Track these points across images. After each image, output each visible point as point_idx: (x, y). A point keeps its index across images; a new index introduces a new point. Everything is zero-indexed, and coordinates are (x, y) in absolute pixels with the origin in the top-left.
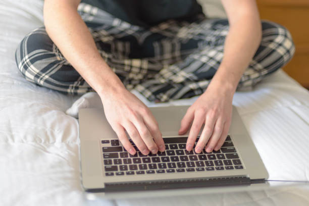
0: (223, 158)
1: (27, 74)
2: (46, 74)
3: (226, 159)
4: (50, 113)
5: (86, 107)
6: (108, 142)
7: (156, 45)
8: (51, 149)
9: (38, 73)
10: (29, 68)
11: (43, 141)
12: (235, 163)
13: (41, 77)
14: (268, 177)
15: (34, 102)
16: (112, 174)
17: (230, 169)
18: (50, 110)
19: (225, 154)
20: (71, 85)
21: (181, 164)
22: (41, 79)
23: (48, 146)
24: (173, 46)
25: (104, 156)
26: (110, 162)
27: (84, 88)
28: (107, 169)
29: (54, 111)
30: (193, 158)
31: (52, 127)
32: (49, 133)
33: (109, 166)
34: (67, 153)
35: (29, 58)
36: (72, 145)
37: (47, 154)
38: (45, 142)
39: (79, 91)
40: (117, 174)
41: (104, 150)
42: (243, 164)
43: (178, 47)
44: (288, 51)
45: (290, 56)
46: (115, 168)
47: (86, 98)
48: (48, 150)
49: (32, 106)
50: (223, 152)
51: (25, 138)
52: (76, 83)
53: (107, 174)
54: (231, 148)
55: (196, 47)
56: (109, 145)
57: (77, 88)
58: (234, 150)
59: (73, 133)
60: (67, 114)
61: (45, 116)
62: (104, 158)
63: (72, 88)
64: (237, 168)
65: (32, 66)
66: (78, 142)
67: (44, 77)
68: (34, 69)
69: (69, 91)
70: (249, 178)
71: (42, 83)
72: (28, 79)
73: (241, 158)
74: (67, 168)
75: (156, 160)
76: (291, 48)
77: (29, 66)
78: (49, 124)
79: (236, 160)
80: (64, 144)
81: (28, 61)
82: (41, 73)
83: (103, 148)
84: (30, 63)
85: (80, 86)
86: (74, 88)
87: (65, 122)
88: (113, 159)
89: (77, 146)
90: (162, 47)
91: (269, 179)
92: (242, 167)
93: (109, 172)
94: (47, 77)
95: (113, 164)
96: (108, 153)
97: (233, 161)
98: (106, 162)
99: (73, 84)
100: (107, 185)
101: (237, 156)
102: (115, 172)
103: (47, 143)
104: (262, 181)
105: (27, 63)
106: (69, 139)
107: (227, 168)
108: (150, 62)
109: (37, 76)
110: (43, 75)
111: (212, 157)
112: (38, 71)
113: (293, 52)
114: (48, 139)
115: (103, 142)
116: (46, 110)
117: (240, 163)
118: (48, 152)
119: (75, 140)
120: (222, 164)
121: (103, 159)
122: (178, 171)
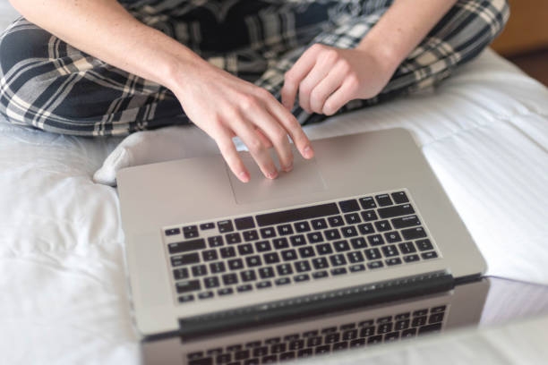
0: (398, 239)
1: (9, 112)
2: (45, 109)
3: (404, 241)
4: (61, 186)
5: (130, 165)
6: (177, 231)
7: (250, 21)
8: (70, 262)
9: (29, 110)
10: (11, 102)
11: (52, 245)
12: (421, 248)
13: (37, 115)
14: (486, 268)
15: (30, 165)
16: (191, 298)
17: (413, 260)
18: (61, 178)
19: (399, 231)
20: (98, 123)
21: (320, 261)
22: (38, 119)
23: (64, 255)
24: (281, 19)
25: (173, 261)
26: (185, 273)
27: (123, 125)
28: (180, 289)
29: (69, 179)
30: (342, 246)
31: (68, 215)
32: (63, 229)
33: (184, 282)
34: (100, 265)
35: (7, 82)
36: (109, 247)
37: (62, 274)
38: (57, 248)
39: (115, 132)
40: (201, 297)
41: (172, 249)
42: (437, 248)
43: (290, 20)
44: (499, 16)
45: (501, 25)
46: (195, 285)
47: (126, 148)
48: (64, 264)
49: (26, 175)
50: (397, 227)
51: (17, 245)
52: (106, 117)
53: (182, 300)
54: (410, 216)
55: (325, 18)
56: (180, 238)
57: (109, 127)
58: (416, 221)
59: (110, 220)
60: (95, 182)
61: (52, 193)
62: (173, 265)
63: (100, 129)
64: (425, 256)
65: (15, 97)
66: (121, 238)
67: (41, 114)
68: (20, 103)
69: (95, 133)
70: (450, 276)
71: (41, 125)
72: (13, 122)
73: (430, 236)
74: (104, 298)
75: (272, 258)
76: (504, 9)
77: (11, 98)
78: (60, 211)
79: (422, 241)
80: (93, 246)
81: (6, 87)
82: (35, 108)
83: (169, 246)
84: (10, 92)
85: (114, 123)
86: (103, 129)
87: (93, 201)
88: (189, 267)
89: (119, 247)
90: (261, 23)
91: (488, 274)
92: (435, 255)
93: (185, 295)
94: (48, 114)
95: (191, 278)
96: (179, 255)
97: (418, 243)
98: (177, 275)
99: (101, 120)
100: (183, 322)
101: (423, 233)
102: (195, 293)
103: (61, 248)
104: (476, 278)
105: (6, 93)
106: (104, 234)
107: (408, 260)
108: (241, 59)
109: (29, 115)
110: (41, 111)
111: (376, 240)
112: (28, 106)
113: (506, 17)
114: (61, 241)
115: (169, 233)
116: (53, 181)
117: (430, 246)
118: (64, 269)
119: (114, 235)
120: (396, 253)
121: (172, 269)
122: (316, 276)
